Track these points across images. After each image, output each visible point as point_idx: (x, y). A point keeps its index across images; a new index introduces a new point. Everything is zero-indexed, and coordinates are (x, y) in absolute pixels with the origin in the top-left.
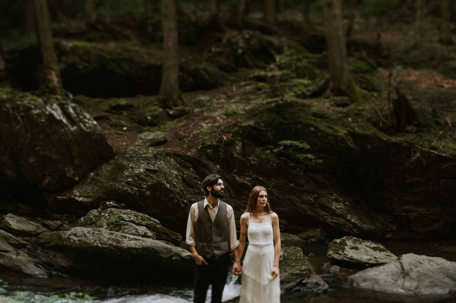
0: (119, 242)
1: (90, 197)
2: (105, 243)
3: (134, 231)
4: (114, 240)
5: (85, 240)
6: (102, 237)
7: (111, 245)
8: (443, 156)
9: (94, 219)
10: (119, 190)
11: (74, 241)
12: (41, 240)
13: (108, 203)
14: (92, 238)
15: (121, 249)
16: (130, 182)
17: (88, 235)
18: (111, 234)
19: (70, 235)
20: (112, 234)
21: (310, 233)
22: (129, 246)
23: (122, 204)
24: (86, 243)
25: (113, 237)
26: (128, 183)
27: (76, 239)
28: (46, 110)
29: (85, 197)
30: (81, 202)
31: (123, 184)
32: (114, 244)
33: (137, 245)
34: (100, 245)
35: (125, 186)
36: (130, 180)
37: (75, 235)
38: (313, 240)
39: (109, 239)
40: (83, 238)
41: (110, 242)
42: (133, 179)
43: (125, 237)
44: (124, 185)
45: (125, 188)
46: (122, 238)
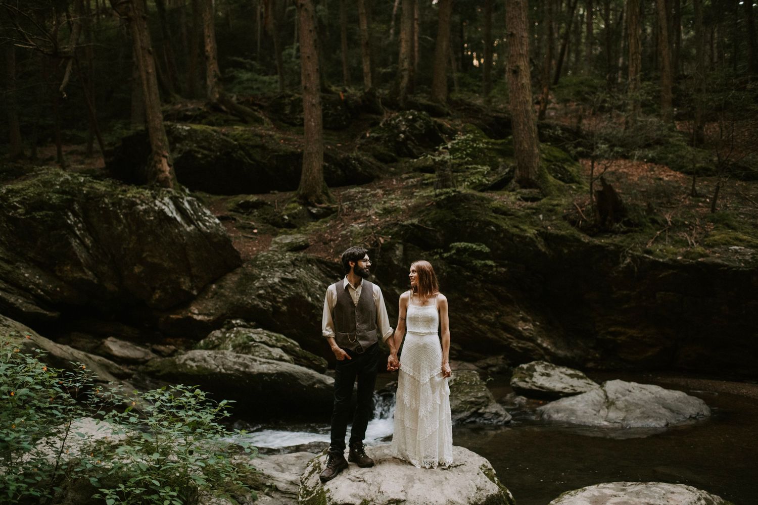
0: (247, 366)
1: (211, 314)
2: (230, 369)
3: (266, 354)
4: (241, 364)
5: (205, 365)
6: (226, 361)
7: (237, 370)
8: (660, 262)
9: (216, 341)
10: (247, 304)
11: (192, 367)
12: (151, 369)
13: (234, 322)
14: (213, 362)
15: (250, 375)
16: (261, 294)
17: (208, 359)
18: (237, 356)
19: (186, 360)
20: (239, 357)
21: (490, 361)
22: (260, 371)
23: (252, 323)
24: (206, 369)
25: (240, 360)
26: (259, 296)
27: (194, 364)
28: (156, 205)
29: (205, 314)
30: (201, 321)
31: (253, 297)
32: (242, 369)
33: (270, 370)
34: (223, 371)
35: (256, 300)
36: (261, 292)
37: (193, 360)
38: (494, 369)
39: (235, 363)
40: (203, 364)
41: (236, 367)
42: (265, 290)
43: (255, 361)
44: (254, 299)
45: (255, 303)
46: (251, 362)
